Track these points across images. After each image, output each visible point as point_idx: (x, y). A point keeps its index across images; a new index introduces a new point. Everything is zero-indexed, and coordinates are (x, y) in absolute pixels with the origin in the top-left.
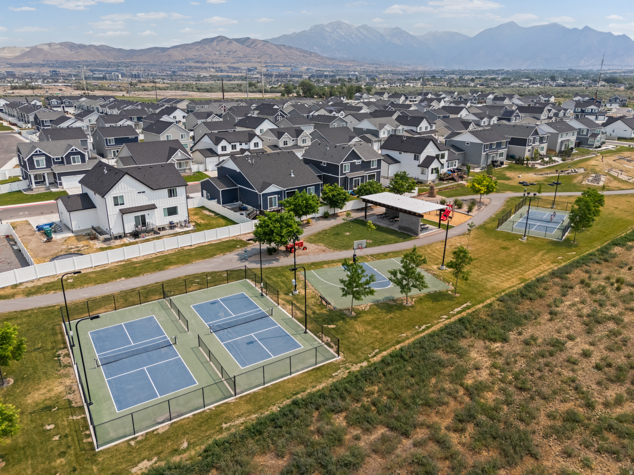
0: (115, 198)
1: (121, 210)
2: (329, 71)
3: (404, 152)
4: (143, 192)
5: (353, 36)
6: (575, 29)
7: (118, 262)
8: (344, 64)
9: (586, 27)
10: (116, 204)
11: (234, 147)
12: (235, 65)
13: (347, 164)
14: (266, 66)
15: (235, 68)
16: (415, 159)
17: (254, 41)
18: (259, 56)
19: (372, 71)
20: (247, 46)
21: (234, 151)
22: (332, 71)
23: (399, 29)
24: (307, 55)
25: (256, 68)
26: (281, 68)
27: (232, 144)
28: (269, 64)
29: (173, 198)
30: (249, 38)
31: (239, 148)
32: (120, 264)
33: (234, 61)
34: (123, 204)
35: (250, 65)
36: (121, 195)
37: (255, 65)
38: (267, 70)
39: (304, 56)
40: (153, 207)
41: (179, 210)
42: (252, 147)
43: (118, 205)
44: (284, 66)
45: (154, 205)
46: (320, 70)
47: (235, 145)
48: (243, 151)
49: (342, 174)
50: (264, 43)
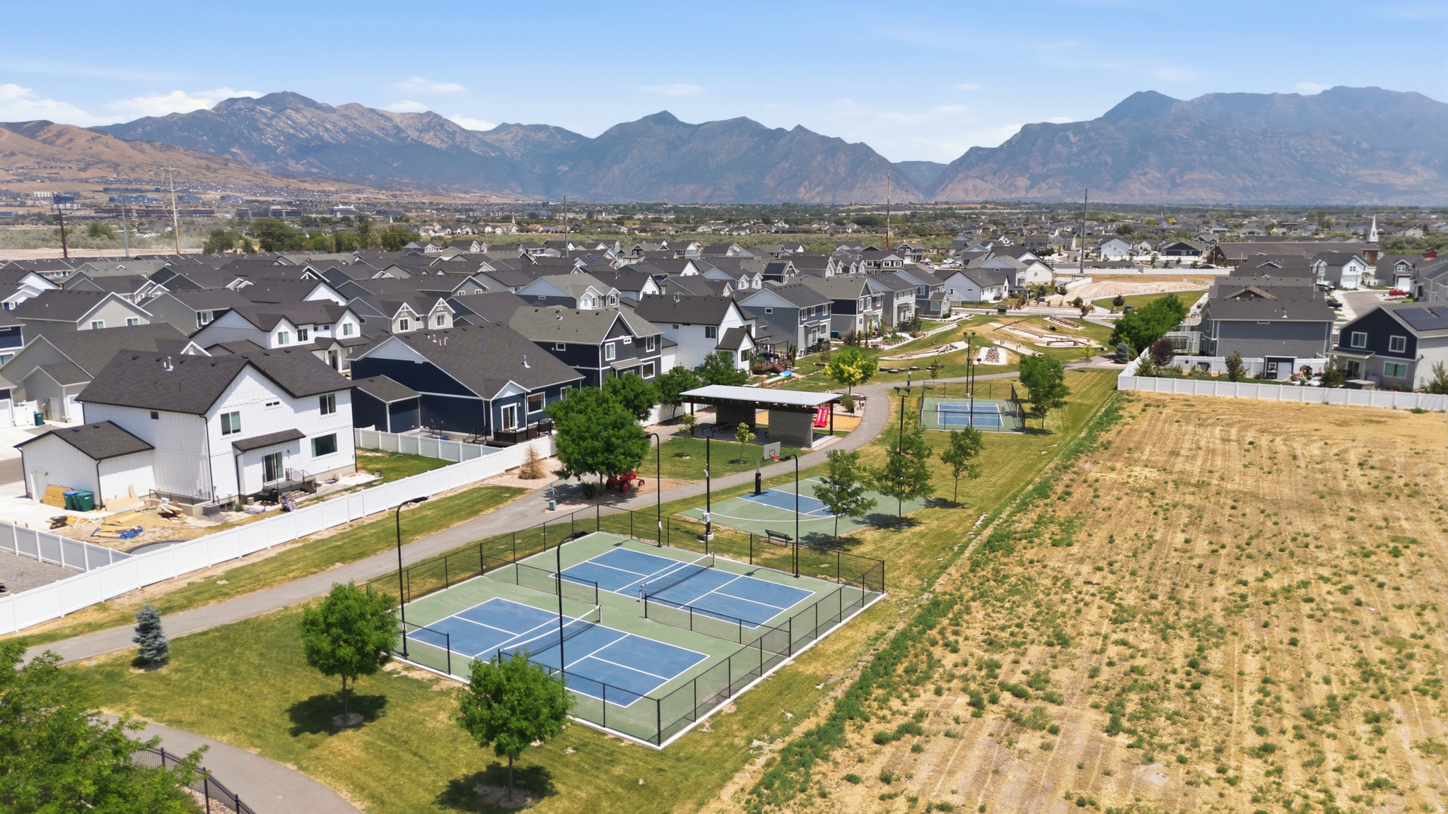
0: (225, 417)
1: (235, 445)
2: (279, 203)
3: (684, 324)
4: (276, 403)
5: (329, 126)
6: (780, 131)
7: (284, 544)
8: (315, 187)
9: (799, 127)
10: (226, 432)
11: (302, 335)
12: (15, 187)
13: (611, 343)
14: (106, 190)
15: (15, 196)
16: (708, 336)
17: (64, 131)
18: (82, 165)
19: (387, 204)
20: (44, 141)
21: (303, 343)
22: (290, 204)
23: (436, 116)
24: (218, 167)
25: (78, 195)
26: (150, 195)
27: (301, 328)
28: (114, 186)
29: (329, 414)
30: (46, 124)
31: (312, 336)
32: (289, 547)
33: (9, 178)
34: (238, 431)
35: (59, 189)
36: (235, 410)
37: (76, 187)
38: (112, 200)
39: (208, 168)
40: (295, 436)
41: (340, 443)
42: (340, 335)
43: (229, 432)
44: (157, 190)
45: (295, 431)
46: (256, 201)
47: (305, 331)
48: (323, 344)
49: (605, 364)
50: (93, 134)
